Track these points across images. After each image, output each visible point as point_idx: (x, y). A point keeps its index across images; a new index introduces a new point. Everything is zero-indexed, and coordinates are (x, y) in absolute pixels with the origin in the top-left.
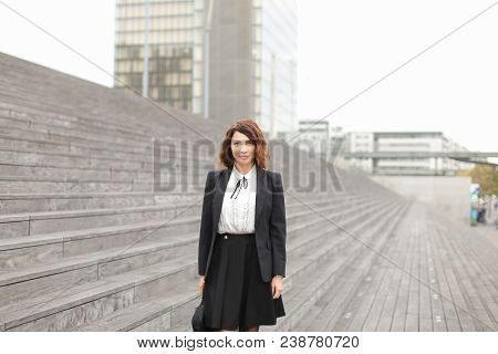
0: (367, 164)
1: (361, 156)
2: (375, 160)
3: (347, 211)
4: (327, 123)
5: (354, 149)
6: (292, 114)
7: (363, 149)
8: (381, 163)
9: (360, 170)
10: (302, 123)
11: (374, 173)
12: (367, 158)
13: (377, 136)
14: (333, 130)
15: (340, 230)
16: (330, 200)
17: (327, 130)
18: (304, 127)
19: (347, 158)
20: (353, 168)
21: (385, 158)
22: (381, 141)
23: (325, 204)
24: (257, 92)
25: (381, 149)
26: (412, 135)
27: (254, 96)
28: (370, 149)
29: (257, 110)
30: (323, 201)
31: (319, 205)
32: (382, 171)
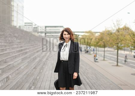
0: (43, 35)
1: (42, 32)
2: (45, 33)
3: (39, 47)
4: (32, 23)
5: (40, 31)
6: (23, 21)
7: (42, 30)
8: (47, 34)
9: (41, 36)
10: (25, 23)
11: (45, 37)
12: (43, 33)
13: (46, 27)
14: (34, 25)
15: (37, 52)
16: (34, 44)
17: (32, 25)
18: (26, 24)
19: (38, 33)
20: (40, 35)
21: (48, 33)
22: (47, 28)
23: (33, 45)
24: (13, 15)
25: (47, 30)
26: (55, 27)
27: (12, 15)
28: (44, 31)
29: (13, 20)
30: (33, 44)
31: (32, 45)
32: (47, 37)
